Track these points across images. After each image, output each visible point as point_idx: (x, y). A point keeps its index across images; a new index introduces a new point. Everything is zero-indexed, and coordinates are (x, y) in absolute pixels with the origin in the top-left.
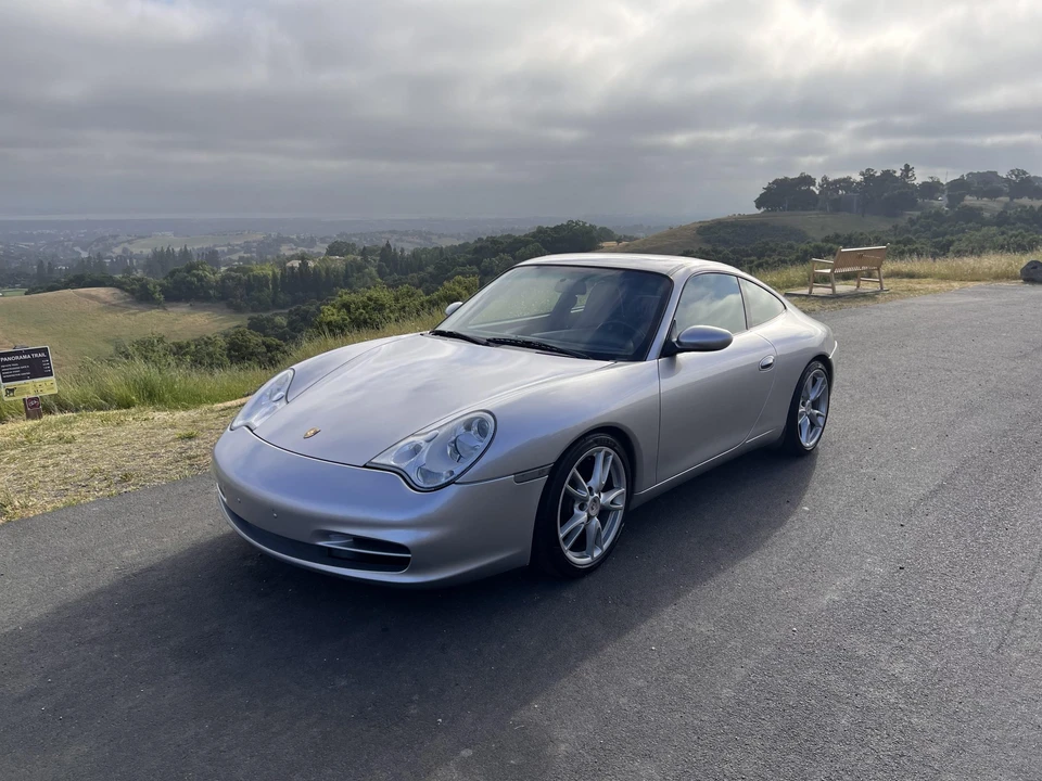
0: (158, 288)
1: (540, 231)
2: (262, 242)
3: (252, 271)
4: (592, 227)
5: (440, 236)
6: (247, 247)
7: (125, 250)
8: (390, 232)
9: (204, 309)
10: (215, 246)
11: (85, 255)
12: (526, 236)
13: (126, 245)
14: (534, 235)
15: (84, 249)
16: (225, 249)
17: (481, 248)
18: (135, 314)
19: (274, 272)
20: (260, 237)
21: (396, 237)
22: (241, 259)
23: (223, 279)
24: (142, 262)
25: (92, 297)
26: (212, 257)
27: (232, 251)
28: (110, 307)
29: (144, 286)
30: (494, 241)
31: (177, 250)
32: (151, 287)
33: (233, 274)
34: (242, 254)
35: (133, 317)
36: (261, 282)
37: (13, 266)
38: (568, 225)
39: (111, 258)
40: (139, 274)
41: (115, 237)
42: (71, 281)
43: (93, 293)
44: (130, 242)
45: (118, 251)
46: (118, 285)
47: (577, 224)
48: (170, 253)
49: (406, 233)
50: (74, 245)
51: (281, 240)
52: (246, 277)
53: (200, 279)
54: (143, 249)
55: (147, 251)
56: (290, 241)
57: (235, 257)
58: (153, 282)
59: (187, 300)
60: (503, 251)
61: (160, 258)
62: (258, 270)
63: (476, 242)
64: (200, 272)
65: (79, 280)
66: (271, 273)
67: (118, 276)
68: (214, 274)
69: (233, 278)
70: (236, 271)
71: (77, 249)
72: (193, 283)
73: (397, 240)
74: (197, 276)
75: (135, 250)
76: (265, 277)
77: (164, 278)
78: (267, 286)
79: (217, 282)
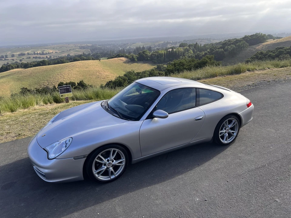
0: (136, 58)
1: (246, 37)
2: (163, 44)
3: (159, 52)
4: (265, 35)
5: (214, 39)
6: (159, 45)
7: (130, 47)
8: (198, 39)
9: (146, 63)
10: (151, 45)
11: (121, 49)
12: (241, 39)
14: (243, 38)
15: (121, 47)
16: (153, 46)
17: (225, 43)
18: (131, 64)
19: (164, 52)
20: (162, 42)
21: (200, 40)
22: (157, 49)
23: (152, 55)
24: (133, 50)
25: (121, 60)
26: (150, 49)
27: (155, 47)
28: (125, 62)
29: (133, 57)
30: (229, 41)
31: (141, 47)
33: (154, 53)
34: (157, 47)
35: (130, 65)
36: (161, 55)
37: (105, 52)
38: (256, 35)
39: (126, 49)
40: (132, 54)
41: (127, 44)
42: (117, 56)
43: (122, 59)
44: (131, 45)
45: (128, 47)
46: (126, 57)
47: (259, 34)
48: (140, 48)
49: (203, 39)
51: (168, 43)
52: (157, 54)
53: (146, 55)
54: (134, 47)
55: (135, 47)
56: (170, 43)
57: (156, 48)
58: (135, 56)
59: (143, 60)
60: (232, 44)
61: (138, 49)
62: (160, 52)
63: (224, 41)
64: (146, 53)
65: (118, 56)
66: (164, 53)
67: (127, 55)
68: (149, 53)
69: (154, 54)
70: (155, 52)
71: (119, 47)
72: (144, 56)
73: (200, 42)
75: (132, 47)
76: (162, 54)
77: (138, 55)
78: (163, 57)
79: (150, 55)
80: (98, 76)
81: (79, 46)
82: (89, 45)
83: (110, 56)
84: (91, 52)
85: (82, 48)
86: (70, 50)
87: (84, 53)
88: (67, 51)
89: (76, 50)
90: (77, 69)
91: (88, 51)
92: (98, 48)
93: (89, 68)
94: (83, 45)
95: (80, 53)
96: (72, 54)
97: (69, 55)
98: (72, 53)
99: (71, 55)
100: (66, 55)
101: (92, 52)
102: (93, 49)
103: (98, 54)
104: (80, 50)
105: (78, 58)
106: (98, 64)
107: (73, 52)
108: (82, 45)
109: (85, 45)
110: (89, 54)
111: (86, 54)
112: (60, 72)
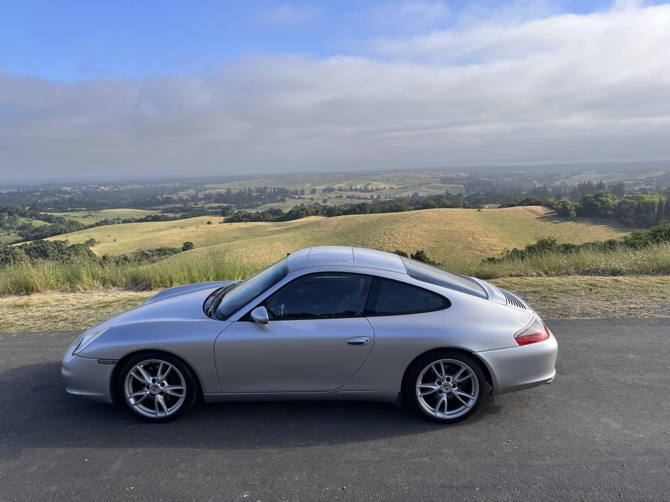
0: (574, 208)
2: (661, 178)
3: (643, 198)
6: (649, 181)
7: (563, 183)
9: (602, 223)
10: (625, 180)
11: (537, 186)
13: (563, 180)
15: (539, 182)
16: (632, 182)
18: (556, 223)
19: (661, 202)
20: (660, 174)
22: (641, 190)
23: (620, 204)
24: (571, 190)
25: (532, 211)
26: (618, 189)
27: (636, 184)
28: (543, 218)
29: (565, 207)
31: (595, 183)
32: (569, 207)
33: (628, 200)
34: (643, 186)
35: (554, 225)
36: (649, 207)
37: (499, 191)
39: (553, 188)
40: (565, 199)
41: (557, 175)
42: (523, 201)
43: (534, 209)
44: (567, 178)
45: (558, 183)
46: (548, 205)
48: (589, 185)
50: (534, 180)
52: (637, 203)
53: (603, 203)
54: (574, 182)
55: (576, 184)
57: (637, 188)
58: (571, 204)
59: (591, 216)
61: (584, 188)
62: (647, 198)
64: (604, 199)
65: (527, 202)
66: (658, 200)
67: (551, 200)
68: (614, 200)
69: (627, 204)
70: (630, 199)
71: (535, 182)
72: (597, 206)
74: (601, 201)
75: (569, 183)
76: (653, 203)
77: (580, 202)
78: (654, 211)
79: (615, 205)
80: (470, 244)
81: (441, 178)
82: (463, 175)
83: (508, 200)
84: (464, 191)
85: (445, 180)
86: (421, 184)
87: (447, 192)
88: (414, 186)
89: (433, 186)
90: (426, 226)
91: (460, 187)
92: (483, 181)
93: (453, 225)
94: (450, 176)
95: (441, 192)
96: (423, 193)
97: (416, 195)
98: (422, 191)
99: (421, 194)
100: (410, 196)
101: (467, 191)
102: (471, 183)
103: (479, 195)
104: (442, 185)
105: (433, 202)
106: (475, 218)
107: (426, 189)
108: (447, 176)
109: (455, 174)
110: (460, 195)
111: (454, 194)
112: (390, 229)
